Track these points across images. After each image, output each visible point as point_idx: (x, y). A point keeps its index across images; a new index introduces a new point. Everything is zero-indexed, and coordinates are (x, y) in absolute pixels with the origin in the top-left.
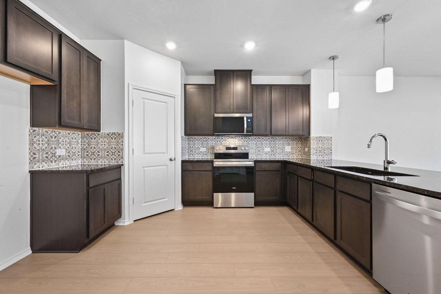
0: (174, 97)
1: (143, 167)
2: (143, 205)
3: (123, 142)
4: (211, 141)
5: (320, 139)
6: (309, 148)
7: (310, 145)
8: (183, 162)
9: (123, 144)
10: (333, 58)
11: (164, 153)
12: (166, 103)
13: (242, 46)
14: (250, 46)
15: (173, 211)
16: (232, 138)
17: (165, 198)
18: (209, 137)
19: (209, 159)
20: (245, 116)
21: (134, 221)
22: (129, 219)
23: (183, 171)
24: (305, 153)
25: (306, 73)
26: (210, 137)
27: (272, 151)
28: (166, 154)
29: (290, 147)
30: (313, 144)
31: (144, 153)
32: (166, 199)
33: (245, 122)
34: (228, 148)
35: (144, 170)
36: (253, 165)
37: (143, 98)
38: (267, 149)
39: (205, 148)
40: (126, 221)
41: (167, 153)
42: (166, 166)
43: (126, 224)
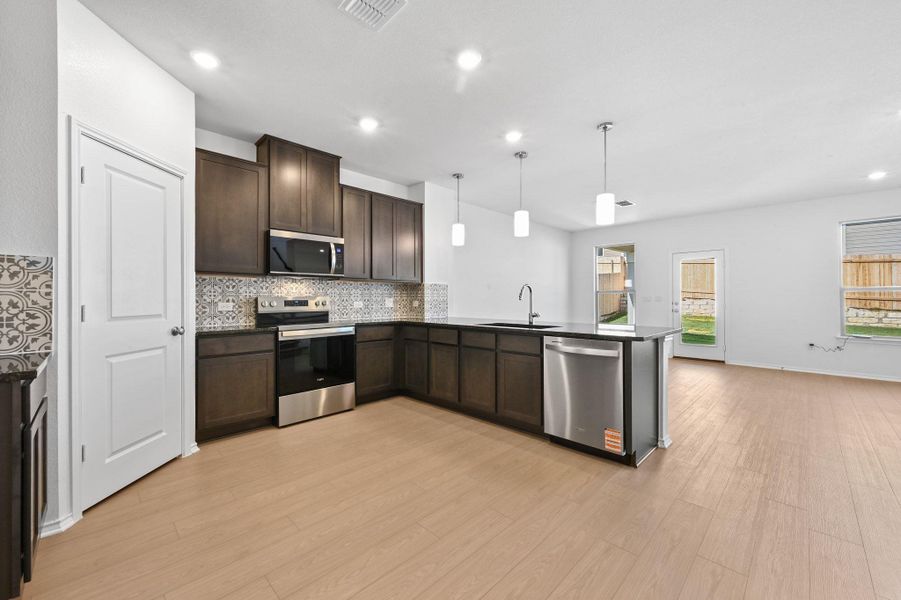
0: (182, 178)
1: (107, 357)
2: (108, 461)
3: (49, 286)
4: (249, 288)
5: (435, 287)
6: (422, 302)
7: (423, 297)
8: (201, 337)
9: (48, 294)
10: (458, 176)
11: (160, 316)
12: (162, 188)
13: (356, 120)
14: (368, 125)
15: (178, 461)
16: (294, 281)
17: (161, 432)
18: (241, 278)
19: (241, 328)
20: (332, 241)
21: (84, 512)
22: (71, 511)
23: (200, 358)
24: (412, 309)
25: (417, 185)
26: (243, 279)
27: (367, 307)
28: (163, 319)
29: (392, 299)
30: (428, 295)
31: (112, 319)
32: (164, 434)
33: (333, 252)
34: (288, 303)
35: (111, 364)
36: (353, 333)
37: (107, 166)
38: (359, 304)
39: (231, 304)
40: (60, 519)
41: (166, 317)
42: (160, 351)
43: (64, 527)
